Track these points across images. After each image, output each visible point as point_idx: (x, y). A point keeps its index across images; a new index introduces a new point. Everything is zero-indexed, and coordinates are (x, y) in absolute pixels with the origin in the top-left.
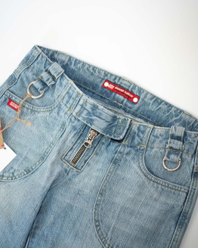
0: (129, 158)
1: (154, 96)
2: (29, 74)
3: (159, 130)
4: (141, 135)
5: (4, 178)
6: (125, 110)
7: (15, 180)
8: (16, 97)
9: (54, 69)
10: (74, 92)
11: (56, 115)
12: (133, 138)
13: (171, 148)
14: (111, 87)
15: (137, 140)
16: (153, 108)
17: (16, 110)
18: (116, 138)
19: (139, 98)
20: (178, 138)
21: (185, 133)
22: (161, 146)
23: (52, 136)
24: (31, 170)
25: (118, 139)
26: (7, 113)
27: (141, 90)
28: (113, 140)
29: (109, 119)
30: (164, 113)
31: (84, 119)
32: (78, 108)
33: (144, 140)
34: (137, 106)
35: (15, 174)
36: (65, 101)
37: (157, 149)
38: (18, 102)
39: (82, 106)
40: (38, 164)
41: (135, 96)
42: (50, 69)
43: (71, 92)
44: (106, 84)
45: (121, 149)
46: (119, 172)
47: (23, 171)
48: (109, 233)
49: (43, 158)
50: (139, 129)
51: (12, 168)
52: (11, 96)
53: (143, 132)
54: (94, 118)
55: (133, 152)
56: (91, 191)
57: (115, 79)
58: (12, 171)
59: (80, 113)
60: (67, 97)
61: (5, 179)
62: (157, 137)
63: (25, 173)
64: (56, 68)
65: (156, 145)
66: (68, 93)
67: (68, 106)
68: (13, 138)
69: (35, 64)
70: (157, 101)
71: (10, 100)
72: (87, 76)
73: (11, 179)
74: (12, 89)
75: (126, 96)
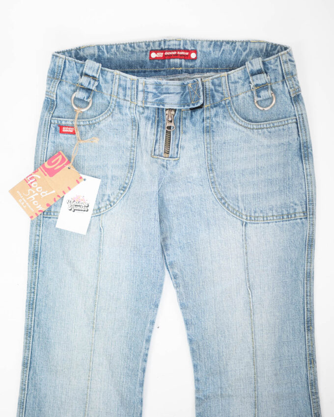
0: (220, 119)
1: (212, 42)
2: (66, 88)
3: (236, 74)
4: (220, 89)
5: (102, 210)
6: (187, 72)
7: (115, 205)
8: (65, 119)
9: (90, 68)
10: (126, 81)
11: (119, 116)
12: (213, 96)
13: (257, 85)
14: (160, 55)
16: (216, 54)
17: (74, 133)
18: (196, 106)
19: (195, 51)
20: (259, 72)
21: (264, 63)
22: (245, 89)
23: (127, 139)
24: (125, 185)
25: (199, 105)
26: (65, 142)
27: (193, 43)
28: (193, 110)
29: (179, 90)
30: (231, 53)
31: (153, 103)
32: (141, 95)
33: (225, 92)
34: (198, 61)
35: (112, 199)
36: (121, 96)
37: (243, 95)
38: (71, 123)
39: (143, 91)
40: (129, 175)
41: (190, 52)
42: (86, 70)
43: (122, 83)
44: (154, 55)
45: (206, 114)
46: (217, 138)
47: (118, 191)
48: (241, 204)
49: (132, 167)
50: (213, 83)
51: (104, 195)
52: (59, 122)
53: (220, 85)
54: (162, 96)
55: (220, 111)
56: (199, 172)
57: (160, 44)
58: (106, 198)
59: (145, 100)
60: (121, 91)
61: (104, 211)
62: (236, 82)
63: (122, 192)
64: (92, 66)
65: (239, 91)
66: (120, 85)
67: (128, 98)
68: (86, 165)
69: (66, 73)
70: (217, 44)
71: (61, 127)
72: (127, 57)
73: (109, 206)
74: (56, 114)
75: (181, 57)
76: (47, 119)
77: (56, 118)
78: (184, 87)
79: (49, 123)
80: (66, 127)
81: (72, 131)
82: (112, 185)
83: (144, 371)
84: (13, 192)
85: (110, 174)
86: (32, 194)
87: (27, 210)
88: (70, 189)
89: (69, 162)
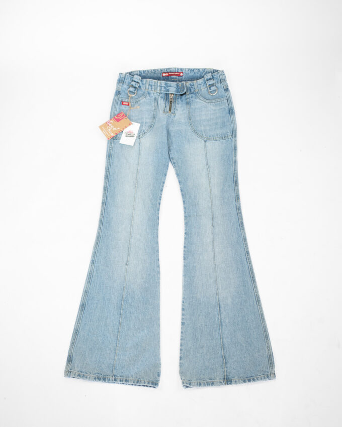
0: (193, 99)
1: (189, 69)
2: (125, 86)
3: (200, 81)
4: (193, 87)
5: (141, 136)
6: (179, 81)
7: (147, 133)
8: (125, 99)
9: (136, 78)
10: (152, 82)
11: (149, 97)
12: (190, 90)
13: (209, 85)
14: (167, 74)
15: (192, 90)
16: (192, 74)
17: (128, 105)
18: (183, 93)
19: (182, 73)
20: (210, 79)
21: (212, 76)
22: (204, 87)
23: (152, 107)
24: (151, 125)
25: (184, 92)
26: (124, 109)
27: (181, 69)
28: (182, 95)
29: (175, 86)
30: (198, 73)
31: (164, 91)
32: (159, 88)
33: (195, 88)
34: (184, 77)
35: (145, 131)
36: (150, 89)
37: (204, 89)
39: (160, 86)
40: (153, 121)
41: (180, 73)
42: (134, 79)
43: (151, 83)
44: (164, 75)
45: (187, 97)
46: (192, 107)
47: (148, 128)
48: (203, 133)
49: (154, 117)
50: (190, 85)
51: (141, 130)
52: (122, 100)
53: (193, 85)
54: (168, 88)
55: (194, 95)
56: (185, 120)
57: (167, 70)
58: (143, 131)
59: (161, 90)
60: (150, 87)
62: (200, 85)
63: (150, 128)
65: (202, 88)
66: (149, 85)
67: (153, 90)
68: (134, 118)
69: (126, 80)
70: (192, 70)
71: (123, 102)
72: (152, 75)
73: (144, 134)
75: (176, 75)
77: (121, 98)
78: (178, 86)
79: (117, 100)
80: (125, 102)
82: (145, 125)
83: (160, 204)
84: (101, 127)
86: (109, 128)
87: (106, 136)
88: (126, 127)
89: (126, 116)
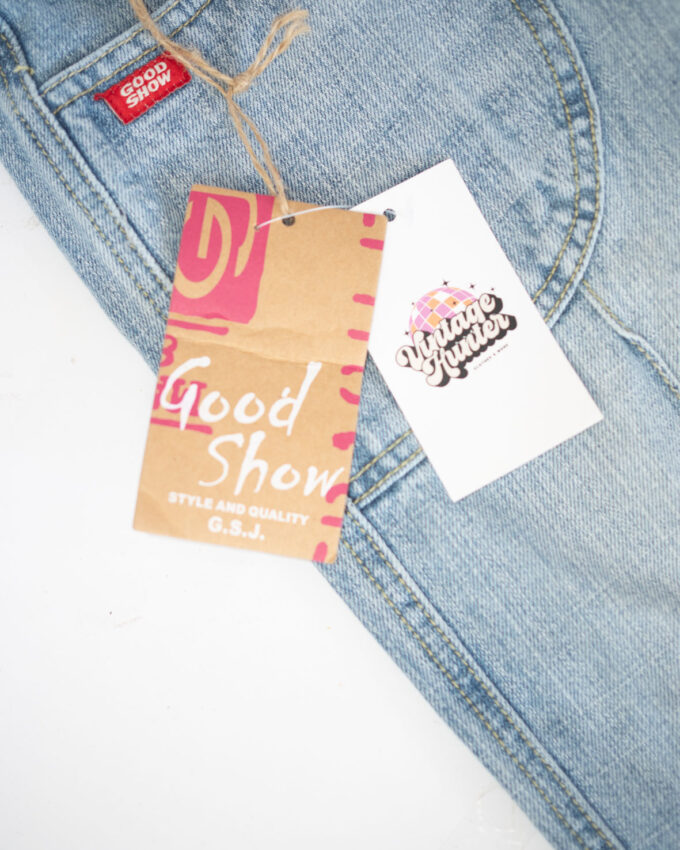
74: (43, 60)
76: (28, 113)
77: (63, 74)
79: (51, 119)
80: (130, 79)
81: (166, 78)
82: (513, 136)
84: (151, 514)
85: (464, 104)
86: (235, 454)
87: (276, 539)
88: (368, 300)
